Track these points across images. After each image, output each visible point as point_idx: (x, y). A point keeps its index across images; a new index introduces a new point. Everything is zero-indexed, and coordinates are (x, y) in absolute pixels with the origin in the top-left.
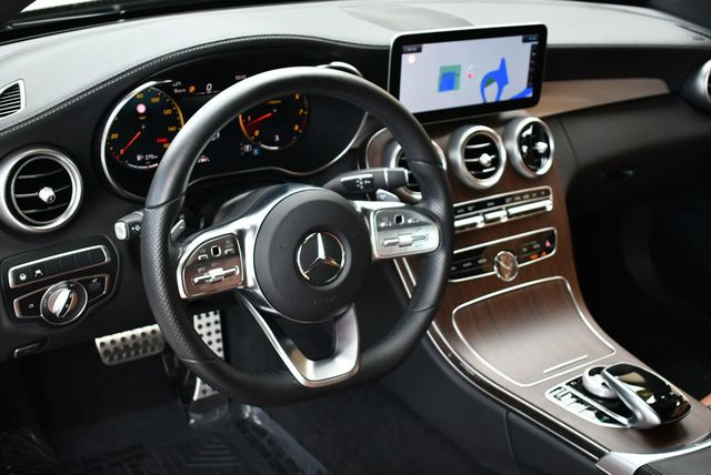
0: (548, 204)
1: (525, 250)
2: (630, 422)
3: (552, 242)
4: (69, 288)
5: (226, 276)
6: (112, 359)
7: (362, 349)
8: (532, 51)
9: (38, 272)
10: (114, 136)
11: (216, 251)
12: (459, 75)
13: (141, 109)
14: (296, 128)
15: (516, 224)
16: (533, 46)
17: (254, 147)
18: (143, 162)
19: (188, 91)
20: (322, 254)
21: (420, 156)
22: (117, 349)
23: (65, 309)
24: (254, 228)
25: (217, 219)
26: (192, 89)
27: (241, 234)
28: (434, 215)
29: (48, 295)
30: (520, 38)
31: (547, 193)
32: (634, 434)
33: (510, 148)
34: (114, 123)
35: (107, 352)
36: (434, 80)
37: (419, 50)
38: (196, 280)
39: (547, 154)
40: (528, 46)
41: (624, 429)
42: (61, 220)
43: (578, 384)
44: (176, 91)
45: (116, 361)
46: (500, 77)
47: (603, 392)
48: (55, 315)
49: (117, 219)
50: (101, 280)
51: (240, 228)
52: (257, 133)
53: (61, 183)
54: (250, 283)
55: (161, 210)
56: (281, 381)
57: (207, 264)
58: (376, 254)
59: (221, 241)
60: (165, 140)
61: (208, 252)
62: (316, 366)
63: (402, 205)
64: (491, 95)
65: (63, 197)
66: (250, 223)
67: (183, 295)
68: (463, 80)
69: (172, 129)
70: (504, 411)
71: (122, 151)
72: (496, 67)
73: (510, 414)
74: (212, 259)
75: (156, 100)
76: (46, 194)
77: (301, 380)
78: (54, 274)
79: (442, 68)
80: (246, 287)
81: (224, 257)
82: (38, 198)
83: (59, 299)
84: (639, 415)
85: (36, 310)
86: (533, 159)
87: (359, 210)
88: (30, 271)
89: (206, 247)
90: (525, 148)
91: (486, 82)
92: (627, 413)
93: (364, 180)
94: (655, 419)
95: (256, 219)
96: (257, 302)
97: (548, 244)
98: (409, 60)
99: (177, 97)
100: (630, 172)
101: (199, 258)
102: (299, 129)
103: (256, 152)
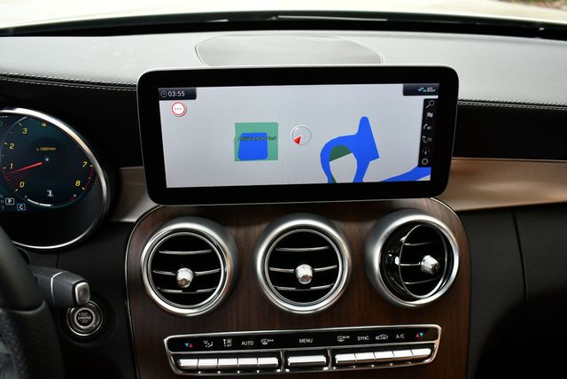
12: (275, 138)
14: (78, 183)
16: (426, 101)
17: (18, 201)
30: (399, 87)
37: (192, 96)
46: (362, 144)
52: (22, 184)
64: (344, 172)
68: (281, 146)
79: (240, 126)
102: (82, 185)
103: (21, 207)
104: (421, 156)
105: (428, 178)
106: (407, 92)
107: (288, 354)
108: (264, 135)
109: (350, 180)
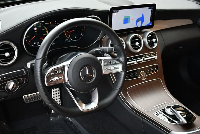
0: (156, 57)
1: (149, 71)
2: (178, 122)
3: (157, 68)
4: (14, 82)
5: (59, 79)
6: (27, 101)
7: (99, 101)
8: (151, 12)
9: (5, 77)
10: (28, 37)
11: (56, 72)
12: (129, 19)
13: (35, 29)
14: (81, 34)
15: (146, 63)
16: (152, 10)
17: (69, 40)
18: (36, 45)
19: (49, 23)
20: (87, 73)
21: (117, 44)
22: (29, 98)
23: (12, 88)
24: (67, 65)
25: (57, 62)
26: (51, 23)
27: (64, 67)
28: (121, 61)
29: (8, 84)
30: (148, 8)
31: (156, 54)
32: (179, 126)
33: (145, 40)
34: (27, 33)
35: (26, 99)
36: (122, 21)
37: (118, 12)
38: (50, 80)
39: (156, 42)
40: (150, 10)
41: (176, 125)
42: (11, 62)
43: (163, 111)
44: (46, 23)
45: (29, 102)
46: (142, 19)
47: (171, 113)
48: (10, 90)
49: (28, 62)
50: (23, 79)
51: (63, 65)
52: (70, 36)
53: (12, 51)
54: (66, 81)
55: (40, 60)
56: (75, 110)
57: (54, 76)
58: (104, 73)
59: (58, 69)
60: (42, 38)
61: (54, 72)
62: (86, 105)
63: (112, 58)
64: (139, 25)
65: (12, 55)
66: (66, 63)
67: (46, 85)
68: (131, 20)
69: (44, 35)
70: (142, 119)
71: (30, 41)
72: (141, 16)
73: (143, 119)
74: (55, 74)
75: (40, 26)
76: (7, 54)
77: (81, 110)
78: (9, 78)
79: (124, 17)
80: (65, 82)
81: (59, 74)
82: (5, 56)
83: (11, 85)
84: (181, 120)
85: (4, 88)
86: (151, 44)
87: (99, 60)
88: (2, 77)
89: (53, 71)
90: (149, 40)
91: (138, 21)
92: (177, 120)
93: (101, 50)
94: (185, 122)
95: (68, 62)
96: (68, 87)
97: (156, 69)
98: (114, 15)
99: (46, 25)
100: (181, 47)
101: (51, 74)
102: (82, 34)
103: (69, 41)
104: (150, 20)
105: (151, 25)
106: (149, 9)
107: (137, 60)
108: (128, 18)
109: (140, 26)
